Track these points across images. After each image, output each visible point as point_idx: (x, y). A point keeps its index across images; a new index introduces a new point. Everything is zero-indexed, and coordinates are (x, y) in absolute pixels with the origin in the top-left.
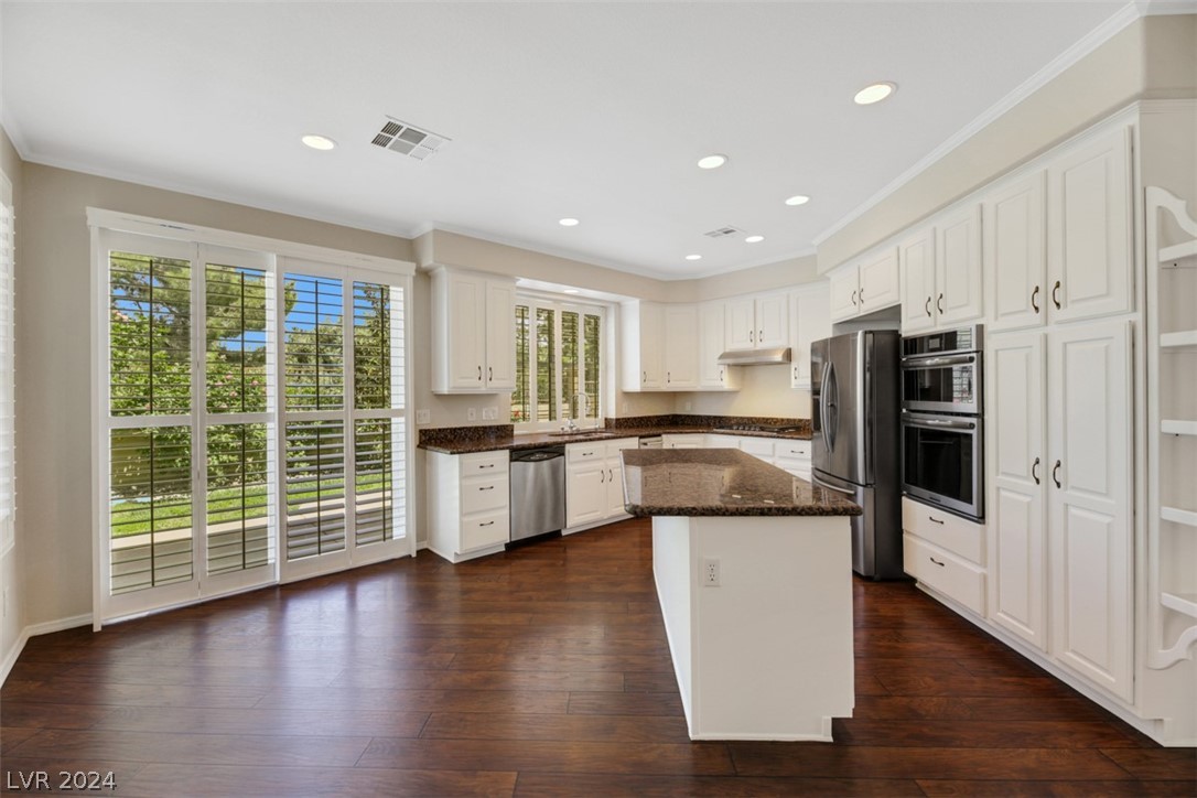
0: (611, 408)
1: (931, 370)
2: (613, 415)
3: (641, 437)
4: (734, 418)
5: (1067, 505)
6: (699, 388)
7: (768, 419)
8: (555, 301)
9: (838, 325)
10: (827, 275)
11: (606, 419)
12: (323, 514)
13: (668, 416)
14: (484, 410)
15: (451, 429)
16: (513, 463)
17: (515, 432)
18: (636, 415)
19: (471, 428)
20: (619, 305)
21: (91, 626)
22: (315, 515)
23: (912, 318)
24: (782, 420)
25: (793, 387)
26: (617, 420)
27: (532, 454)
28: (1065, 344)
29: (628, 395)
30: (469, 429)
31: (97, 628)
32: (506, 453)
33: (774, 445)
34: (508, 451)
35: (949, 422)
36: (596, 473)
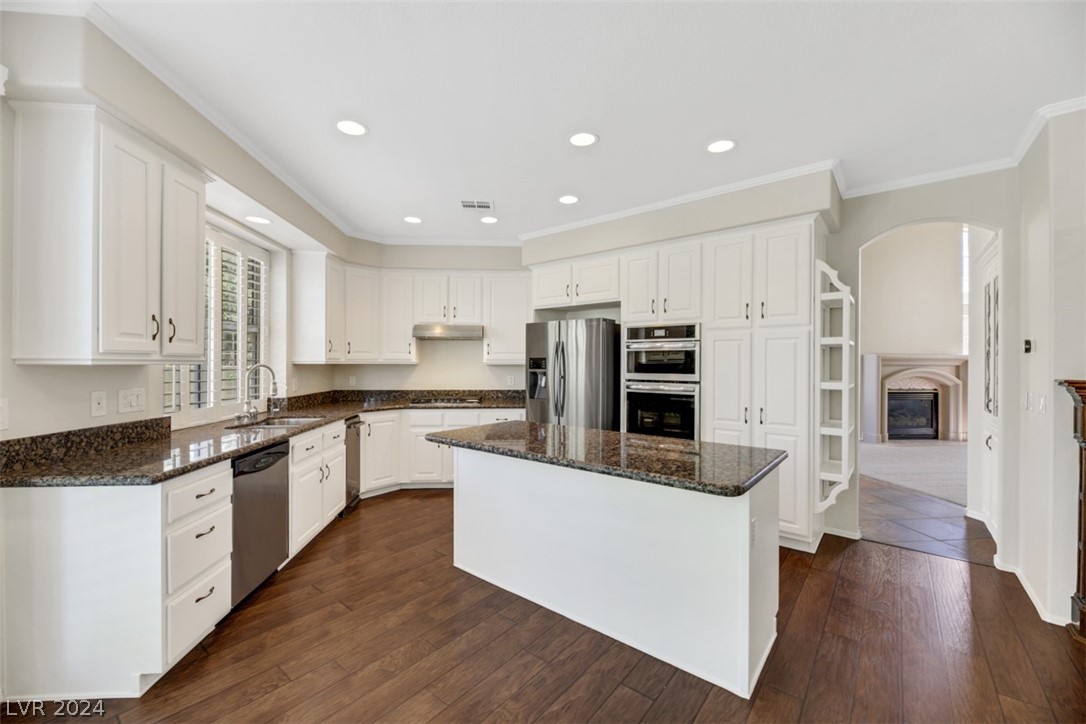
0: (279, 386)
1: (646, 352)
2: (282, 394)
4: (412, 391)
5: (766, 433)
7: (449, 391)
9: (539, 311)
10: (531, 267)
11: (269, 400)
17: (173, 429)
18: (306, 393)
19: (98, 429)
23: (633, 313)
24: (464, 391)
25: (485, 361)
26: (289, 399)
28: (766, 339)
29: (298, 369)
32: (228, 465)
33: (443, 416)
34: (230, 461)
35: (682, 388)
36: (315, 472)
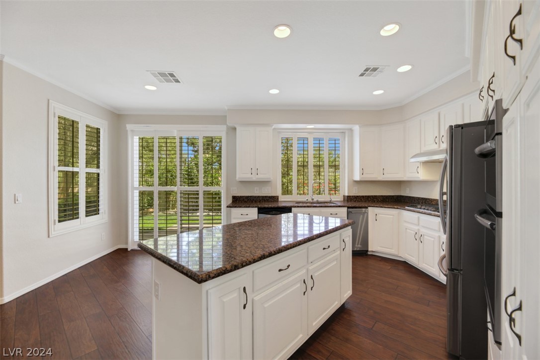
0: (346, 190)
2: (346, 194)
3: (348, 208)
6: (405, 179)
8: (310, 133)
11: (344, 196)
12: (190, 226)
13: (393, 196)
14: (263, 188)
15: (246, 196)
16: (259, 215)
17: (279, 200)
19: (256, 196)
20: (351, 130)
21: (127, 249)
22: (187, 226)
27: (272, 211)
29: (358, 183)
30: (255, 197)
31: (129, 250)
32: (256, 209)
33: (419, 218)
34: (257, 209)
